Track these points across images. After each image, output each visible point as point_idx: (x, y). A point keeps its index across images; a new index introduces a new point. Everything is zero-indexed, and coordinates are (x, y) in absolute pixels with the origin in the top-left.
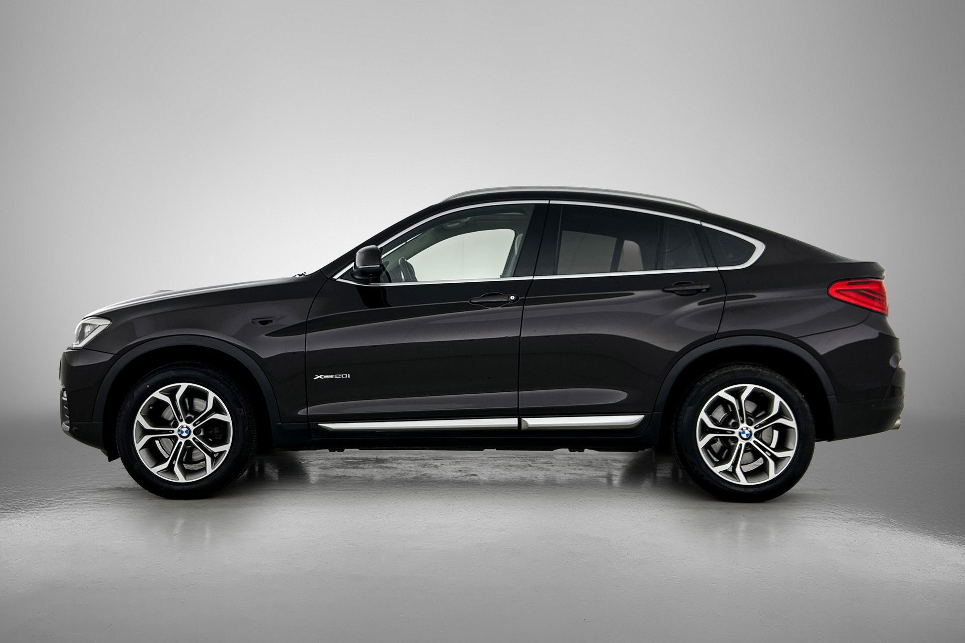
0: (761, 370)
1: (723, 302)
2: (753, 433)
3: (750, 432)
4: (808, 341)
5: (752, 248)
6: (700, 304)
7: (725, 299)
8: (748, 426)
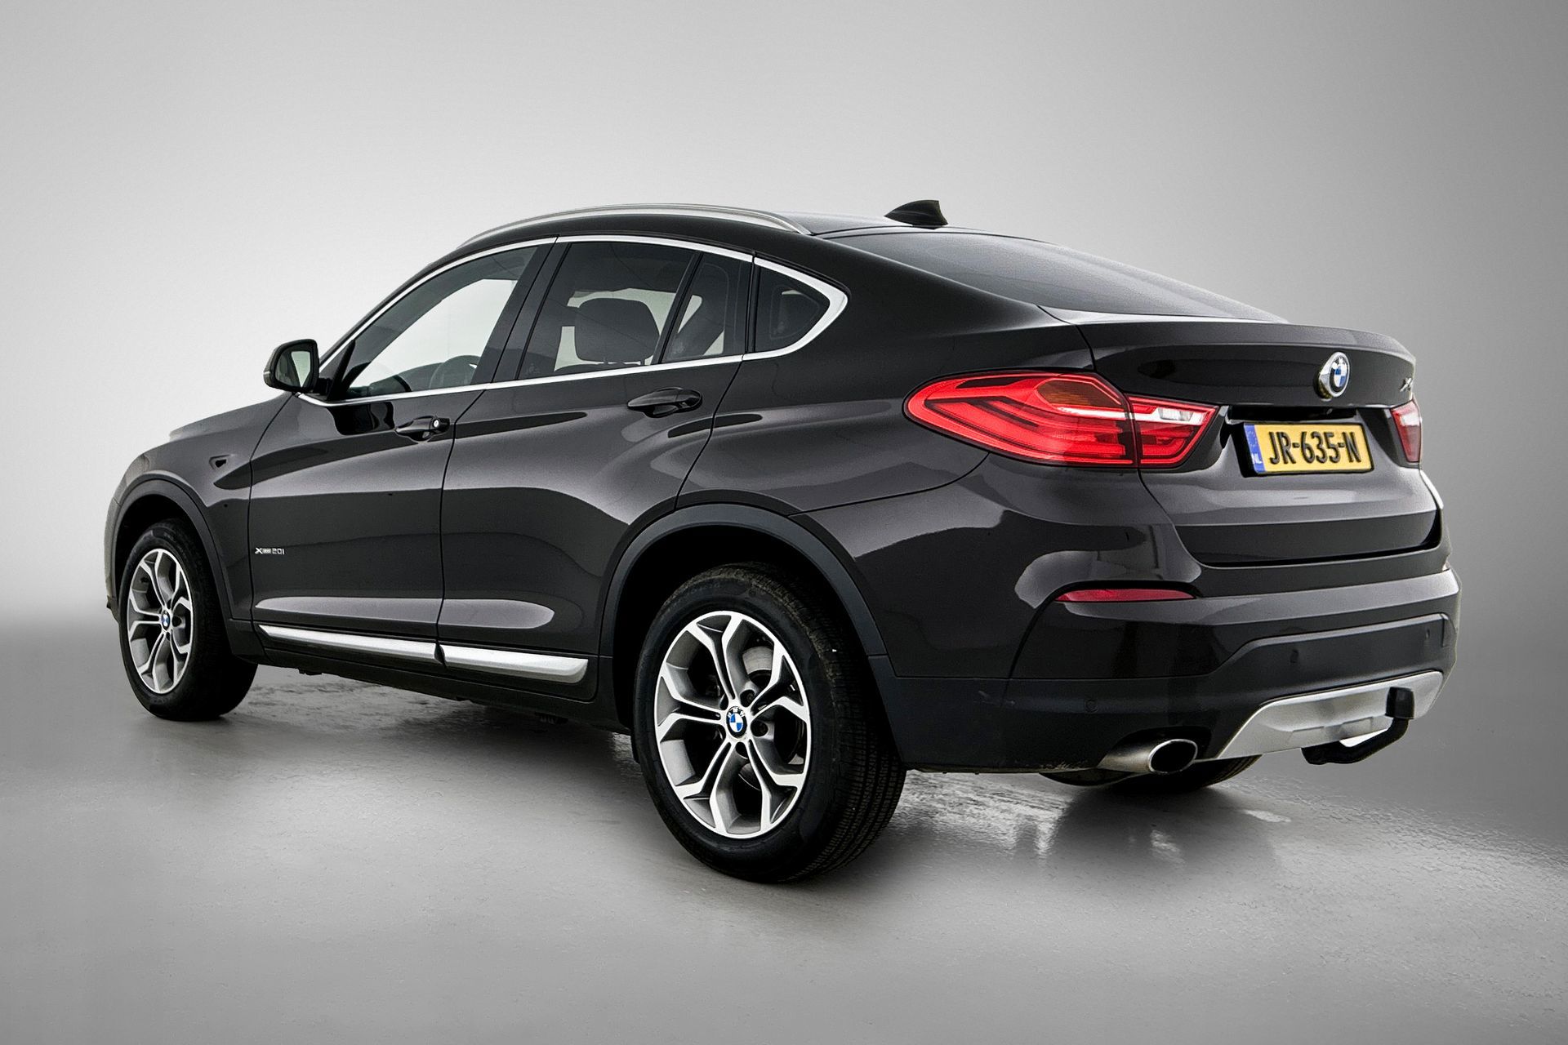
0: (754, 582)
1: (709, 430)
2: (749, 723)
3: (744, 719)
4: (826, 521)
5: (824, 303)
6: (671, 435)
7: (711, 424)
8: (742, 707)
